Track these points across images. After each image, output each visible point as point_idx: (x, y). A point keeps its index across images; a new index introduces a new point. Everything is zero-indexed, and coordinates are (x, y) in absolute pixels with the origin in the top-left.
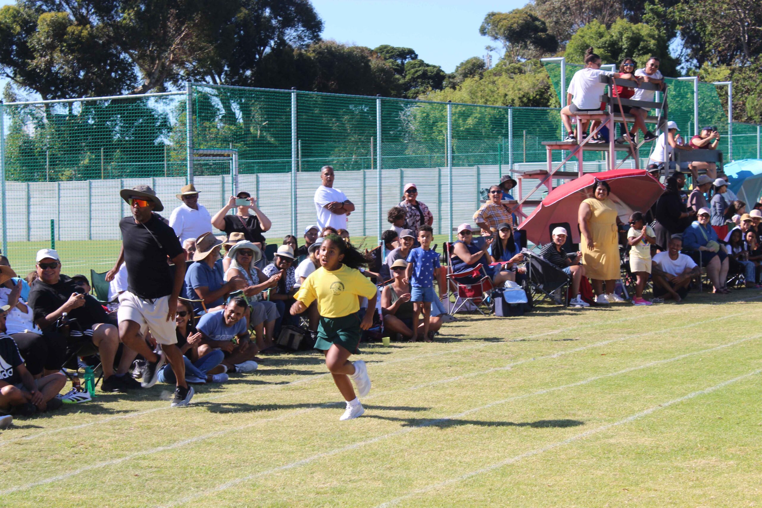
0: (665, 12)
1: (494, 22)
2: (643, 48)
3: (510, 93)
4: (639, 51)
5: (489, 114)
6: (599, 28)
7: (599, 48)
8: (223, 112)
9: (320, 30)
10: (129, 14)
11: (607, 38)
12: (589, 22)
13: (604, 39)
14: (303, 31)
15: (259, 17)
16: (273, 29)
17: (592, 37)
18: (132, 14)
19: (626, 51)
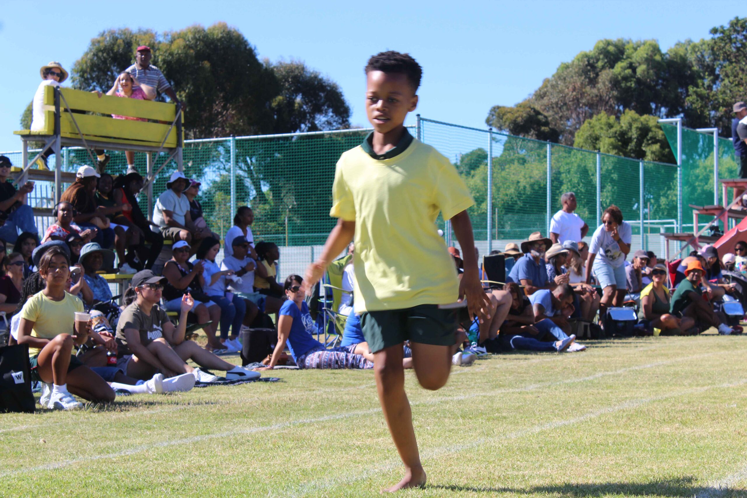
0: (708, 94)
1: (499, 114)
2: (651, 138)
3: (522, 180)
4: (648, 140)
5: (503, 200)
6: (609, 119)
7: (610, 137)
8: (253, 193)
9: (348, 116)
10: (180, 96)
11: (616, 128)
12: (598, 113)
13: (613, 130)
14: (332, 117)
15: (291, 103)
16: (305, 113)
17: (602, 128)
18: (184, 95)
19: (635, 140)
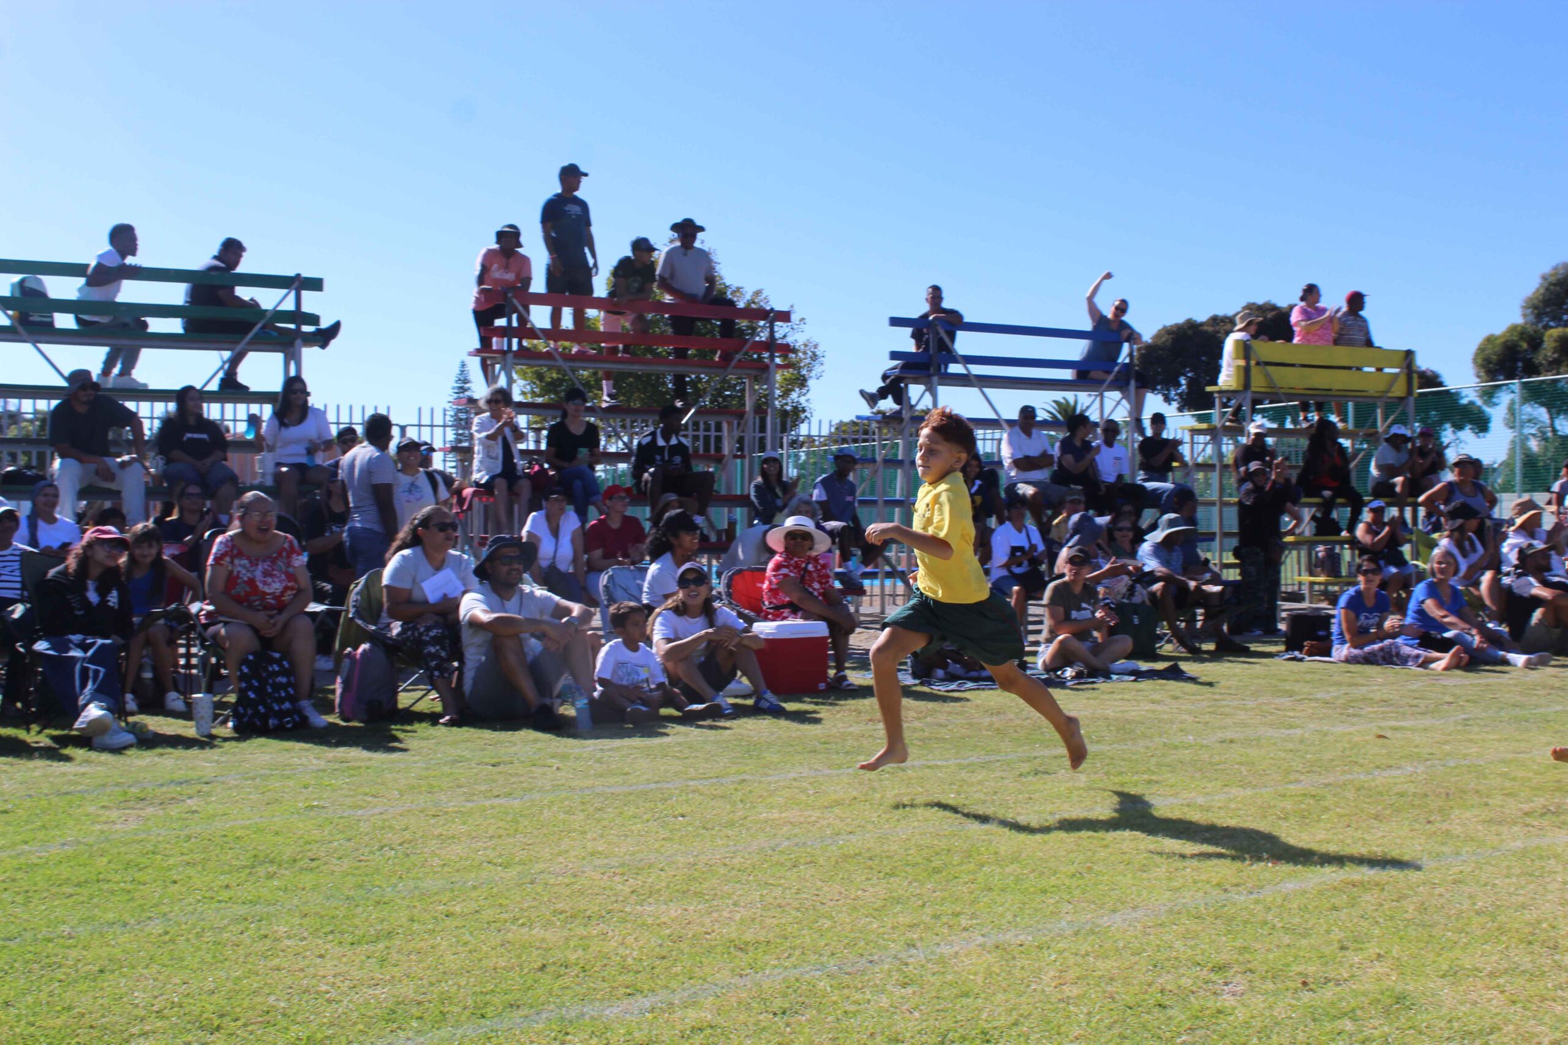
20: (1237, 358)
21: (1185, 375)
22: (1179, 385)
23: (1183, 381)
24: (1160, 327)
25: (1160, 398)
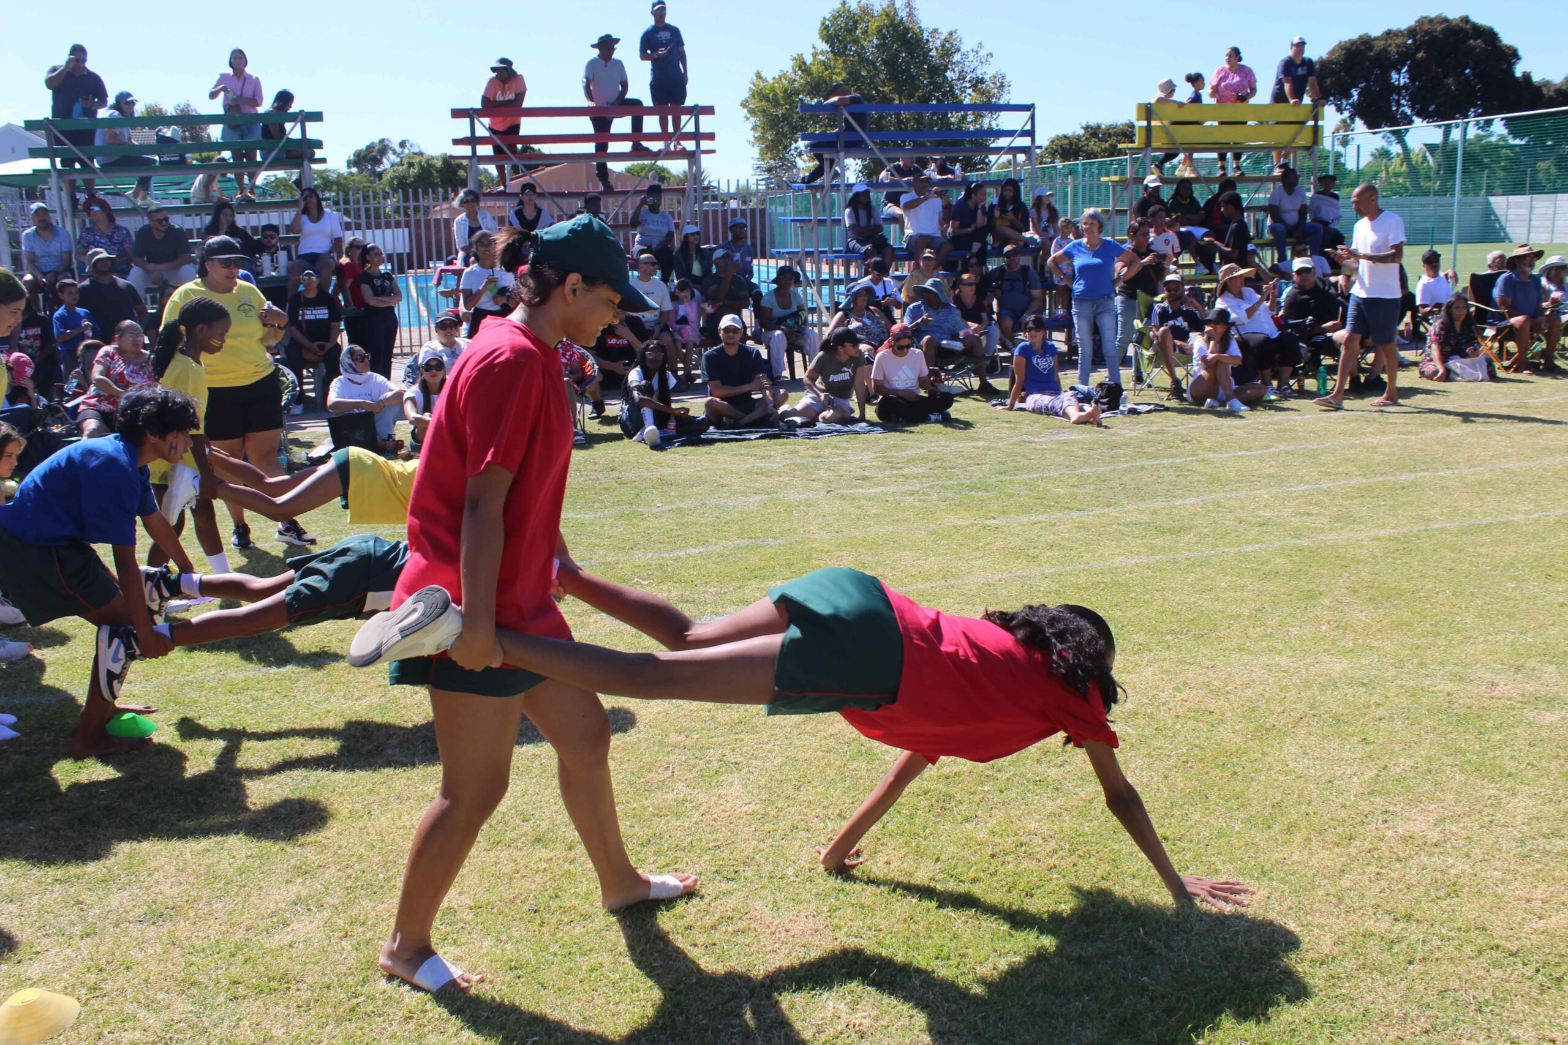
20: (1138, 120)
21: (1356, 86)
22: (1350, 96)
23: (1355, 93)
24: (1337, 43)
25: (1333, 107)
